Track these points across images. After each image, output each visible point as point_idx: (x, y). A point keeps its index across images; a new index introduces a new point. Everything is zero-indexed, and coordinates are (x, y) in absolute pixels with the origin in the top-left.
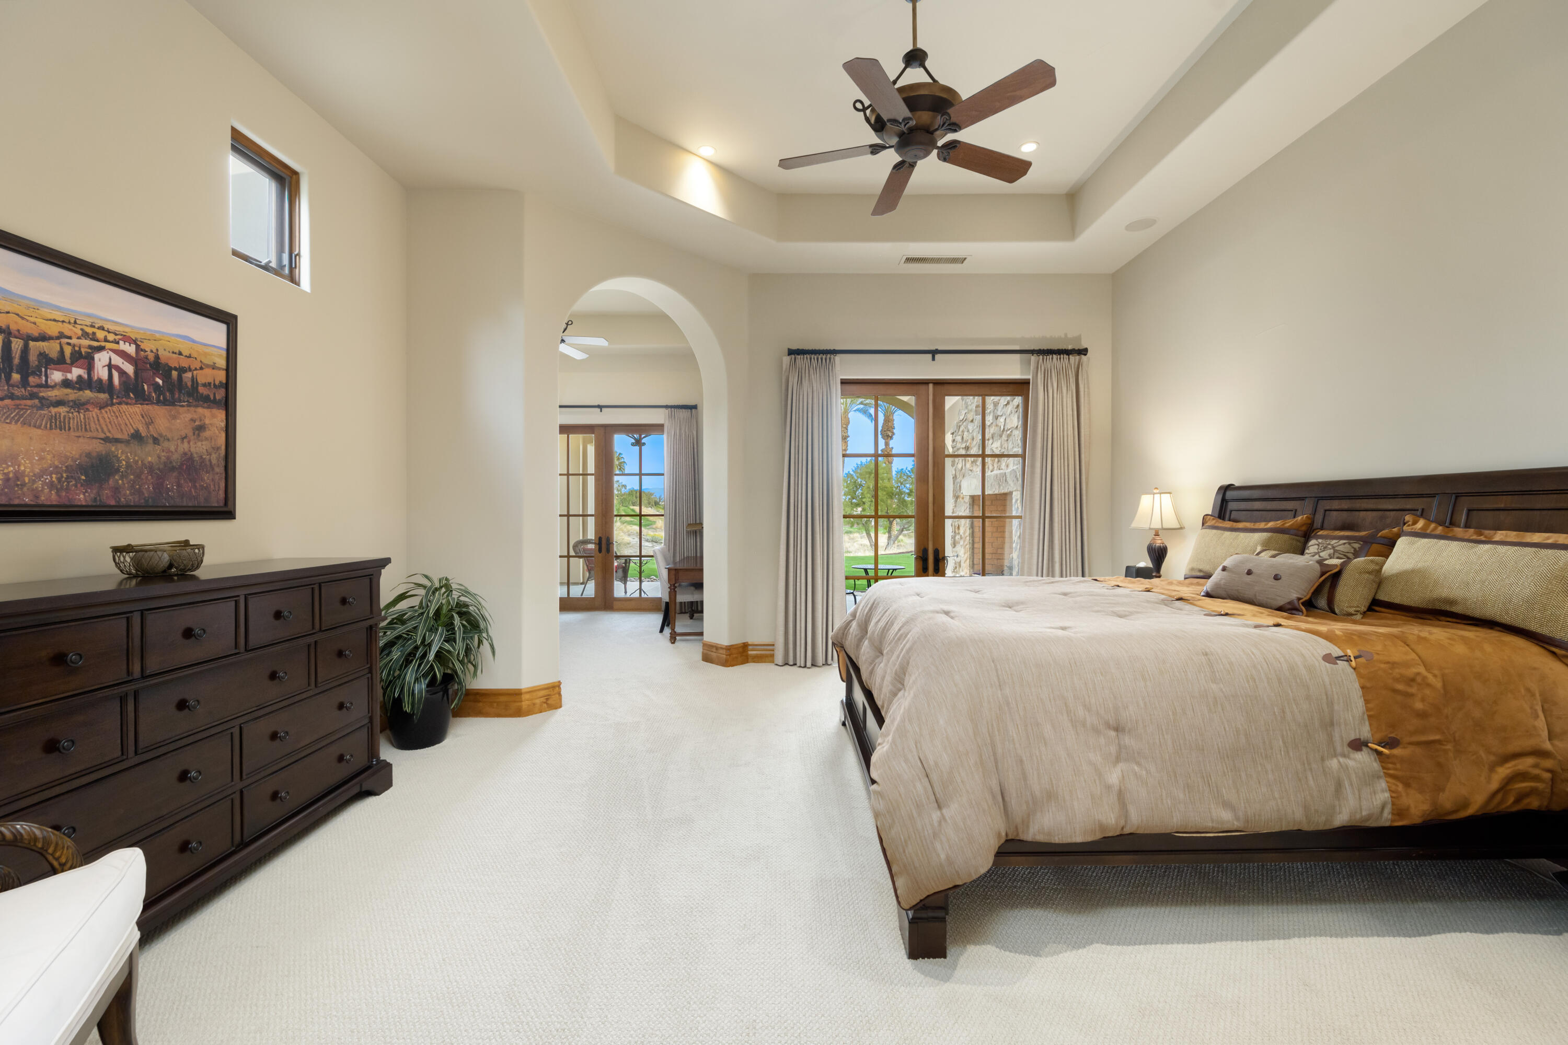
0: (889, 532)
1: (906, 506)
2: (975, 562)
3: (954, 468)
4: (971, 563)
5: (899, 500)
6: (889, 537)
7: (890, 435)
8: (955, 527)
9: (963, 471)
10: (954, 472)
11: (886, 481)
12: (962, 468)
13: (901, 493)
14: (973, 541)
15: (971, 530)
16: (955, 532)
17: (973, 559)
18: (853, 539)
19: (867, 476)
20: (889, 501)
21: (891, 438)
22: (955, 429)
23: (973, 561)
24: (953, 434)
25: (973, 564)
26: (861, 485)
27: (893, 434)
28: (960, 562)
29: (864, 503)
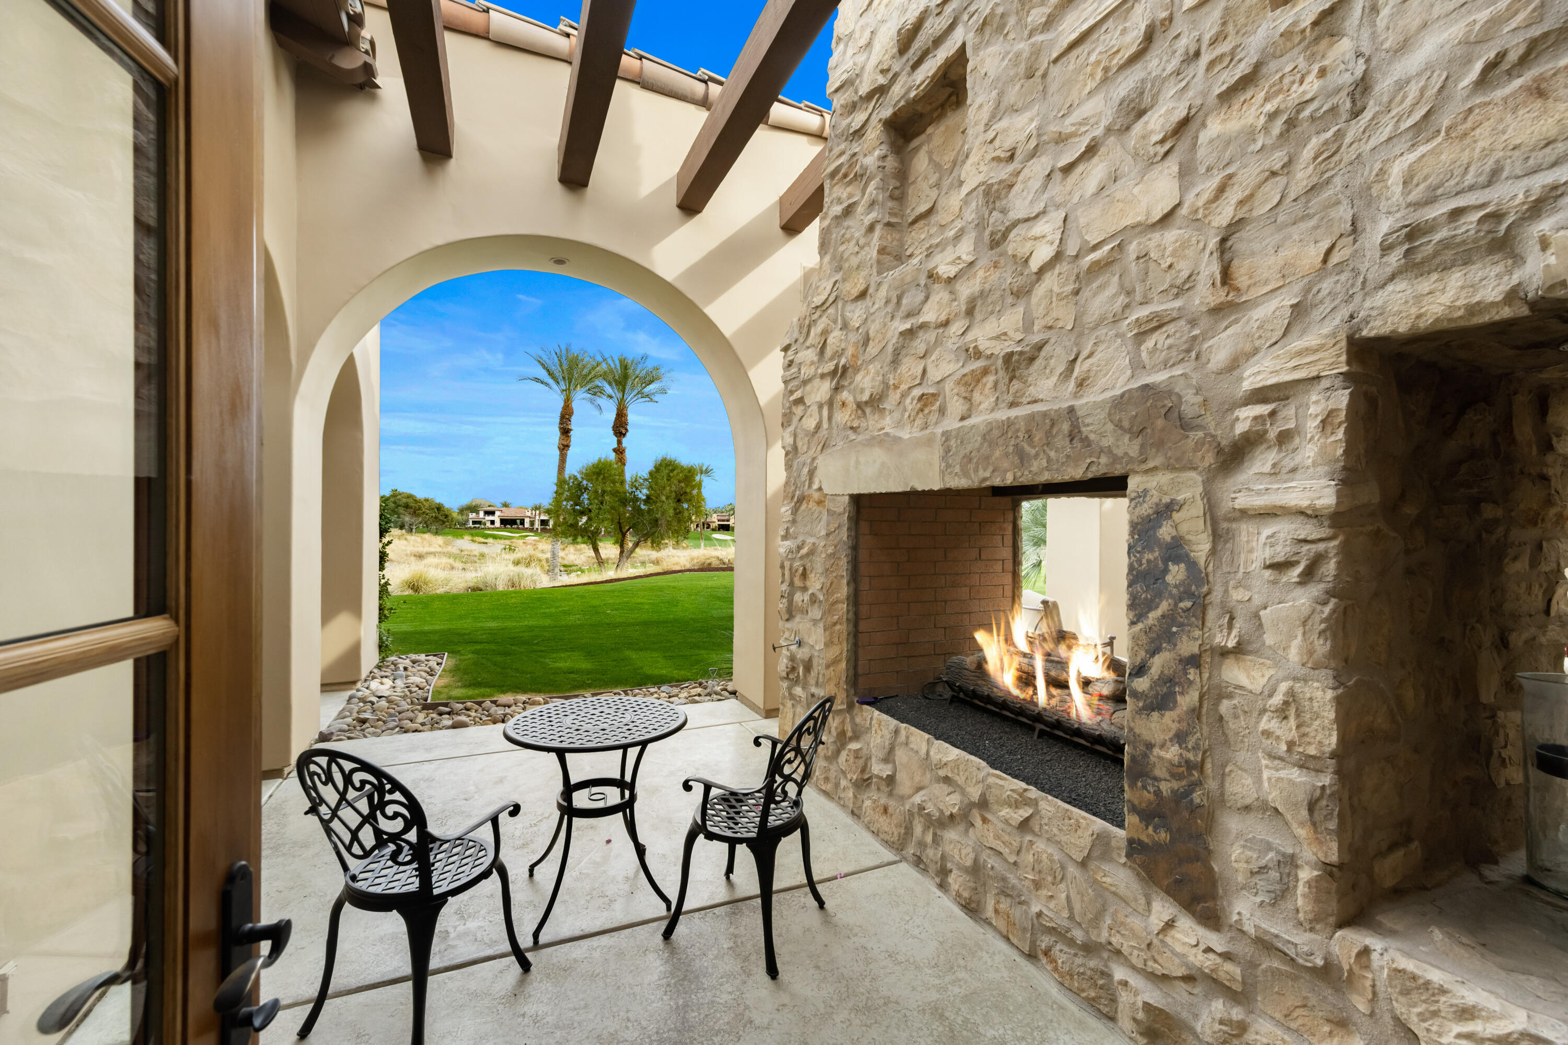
0: (622, 546)
1: (643, 515)
2: (860, 671)
3: (791, 428)
4: (851, 672)
5: (634, 508)
6: (622, 552)
7: (624, 431)
8: (793, 573)
9: (823, 432)
10: (790, 440)
11: (618, 485)
12: (818, 426)
13: (636, 499)
14: (856, 614)
15: (852, 585)
16: (791, 584)
17: (856, 660)
18: (580, 550)
19: (595, 477)
20: (621, 509)
21: (624, 435)
22: (796, 335)
23: (855, 667)
24: (786, 349)
25: (856, 675)
26: (586, 489)
27: (627, 430)
28: (810, 659)
29: (590, 511)
